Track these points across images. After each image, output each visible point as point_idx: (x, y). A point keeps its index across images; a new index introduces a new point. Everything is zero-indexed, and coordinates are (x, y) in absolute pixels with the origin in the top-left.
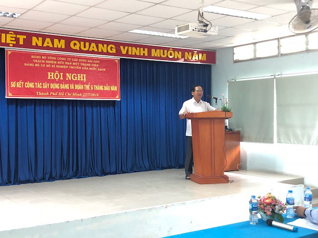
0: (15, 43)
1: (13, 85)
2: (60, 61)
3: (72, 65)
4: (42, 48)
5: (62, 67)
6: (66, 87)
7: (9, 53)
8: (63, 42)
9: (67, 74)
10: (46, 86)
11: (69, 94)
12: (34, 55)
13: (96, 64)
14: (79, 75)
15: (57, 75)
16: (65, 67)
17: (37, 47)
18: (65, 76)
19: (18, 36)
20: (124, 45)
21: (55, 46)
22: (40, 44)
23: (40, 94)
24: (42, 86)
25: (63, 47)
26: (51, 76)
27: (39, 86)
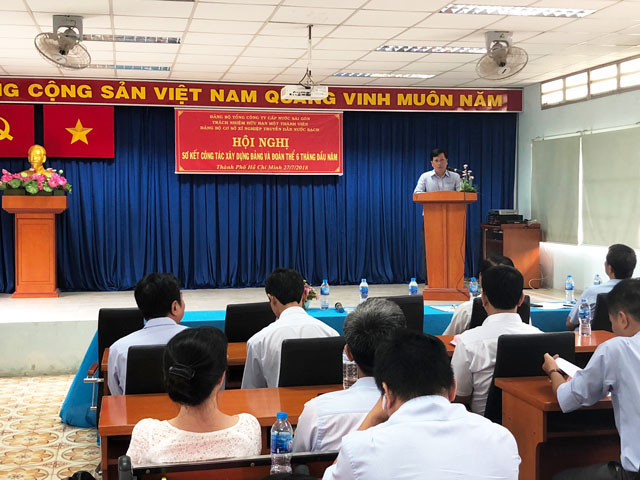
0: (186, 99)
1: (185, 156)
2: (249, 120)
3: (268, 126)
4: (224, 104)
5: (253, 129)
6: (260, 157)
7: (180, 113)
8: (254, 93)
9: (261, 139)
10: (230, 156)
11: (263, 167)
12: (213, 114)
13: (306, 121)
14: (278, 139)
15: (246, 141)
16: (257, 128)
17: (217, 103)
18: (257, 142)
19: (191, 90)
20: (350, 91)
21: (243, 100)
22: (221, 99)
23: (222, 167)
24: (225, 156)
25: (255, 101)
26: (237, 142)
27: (220, 156)
